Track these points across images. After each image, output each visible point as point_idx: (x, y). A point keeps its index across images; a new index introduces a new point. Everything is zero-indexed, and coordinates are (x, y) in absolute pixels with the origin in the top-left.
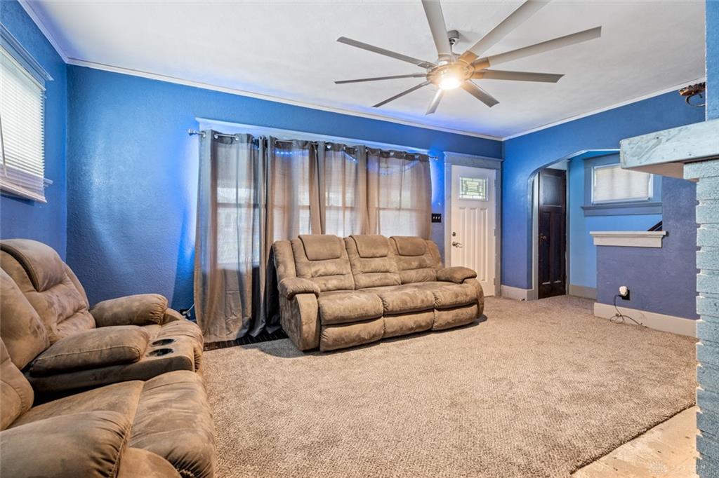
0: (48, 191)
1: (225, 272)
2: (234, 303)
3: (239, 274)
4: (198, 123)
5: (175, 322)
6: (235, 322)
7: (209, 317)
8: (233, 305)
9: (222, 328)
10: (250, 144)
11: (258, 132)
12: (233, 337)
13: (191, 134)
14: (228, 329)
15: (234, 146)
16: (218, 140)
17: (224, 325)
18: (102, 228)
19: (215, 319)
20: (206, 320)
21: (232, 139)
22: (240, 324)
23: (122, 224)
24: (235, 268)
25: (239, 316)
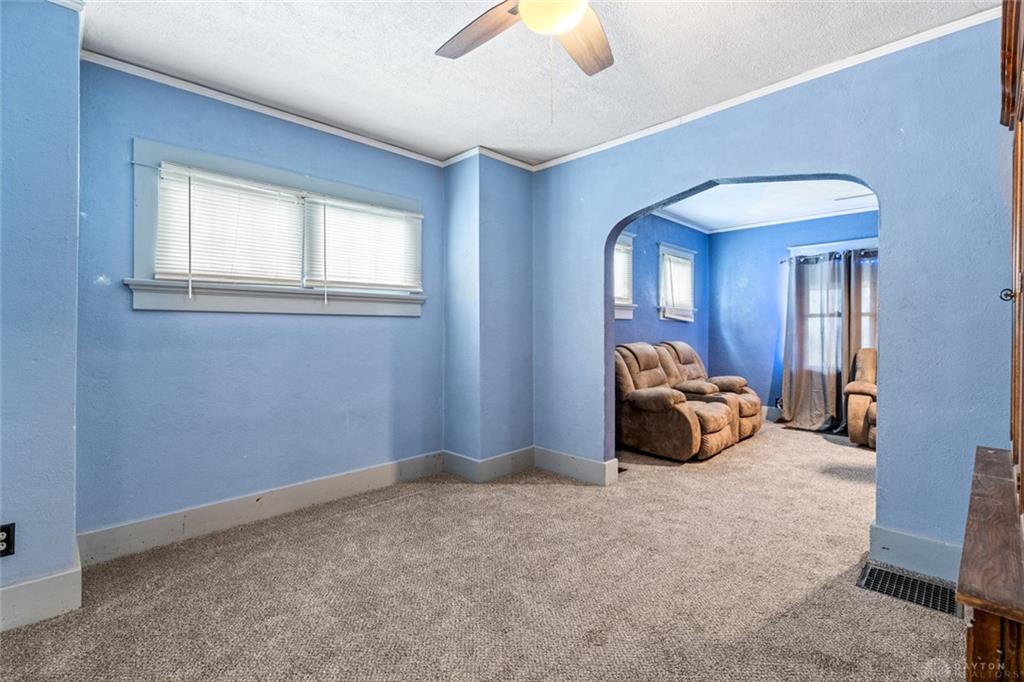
0: (695, 314)
1: (810, 373)
2: (817, 400)
3: (823, 376)
4: (789, 251)
5: (746, 395)
6: (819, 416)
7: (795, 408)
8: (817, 402)
9: (806, 418)
10: (832, 262)
11: (841, 247)
12: (815, 428)
13: (782, 262)
14: (812, 421)
15: (819, 265)
16: (802, 263)
17: (809, 417)
18: (727, 335)
19: (801, 410)
20: (792, 408)
21: (817, 260)
22: (823, 419)
23: (738, 332)
24: (820, 370)
25: (822, 412)
